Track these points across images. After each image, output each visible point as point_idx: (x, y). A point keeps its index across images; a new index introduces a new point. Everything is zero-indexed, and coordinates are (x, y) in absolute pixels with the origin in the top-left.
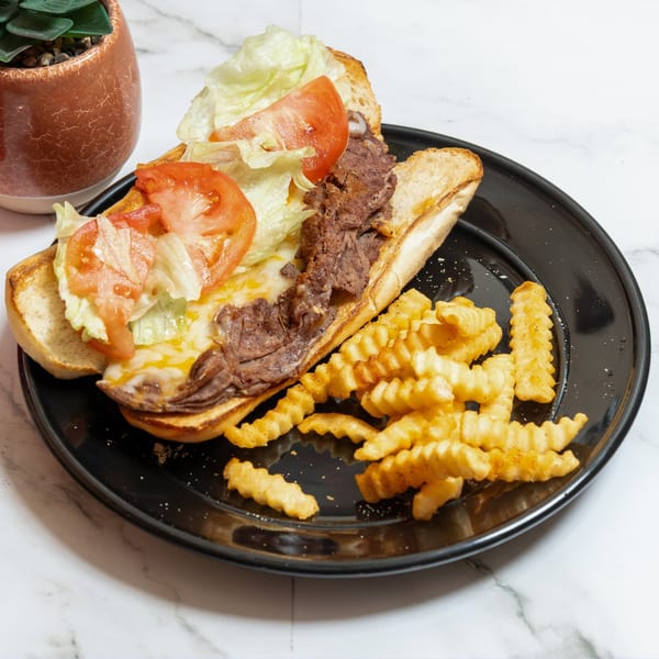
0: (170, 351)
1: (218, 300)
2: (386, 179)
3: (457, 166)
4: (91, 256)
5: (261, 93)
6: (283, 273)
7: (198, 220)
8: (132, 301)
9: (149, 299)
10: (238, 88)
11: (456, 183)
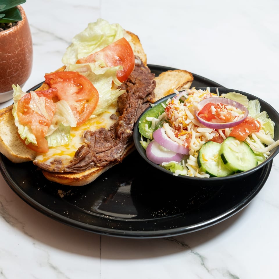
0: (64, 149)
1: (83, 129)
2: (152, 82)
3: (181, 77)
4: (28, 108)
5: (97, 45)
6: (111, 118)
7: (73, 95)
8: (47, 127)
9: (54, 127)
10: (87, 43)
11: (182, 83)
